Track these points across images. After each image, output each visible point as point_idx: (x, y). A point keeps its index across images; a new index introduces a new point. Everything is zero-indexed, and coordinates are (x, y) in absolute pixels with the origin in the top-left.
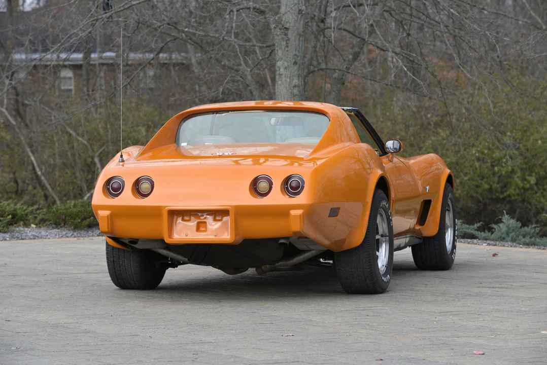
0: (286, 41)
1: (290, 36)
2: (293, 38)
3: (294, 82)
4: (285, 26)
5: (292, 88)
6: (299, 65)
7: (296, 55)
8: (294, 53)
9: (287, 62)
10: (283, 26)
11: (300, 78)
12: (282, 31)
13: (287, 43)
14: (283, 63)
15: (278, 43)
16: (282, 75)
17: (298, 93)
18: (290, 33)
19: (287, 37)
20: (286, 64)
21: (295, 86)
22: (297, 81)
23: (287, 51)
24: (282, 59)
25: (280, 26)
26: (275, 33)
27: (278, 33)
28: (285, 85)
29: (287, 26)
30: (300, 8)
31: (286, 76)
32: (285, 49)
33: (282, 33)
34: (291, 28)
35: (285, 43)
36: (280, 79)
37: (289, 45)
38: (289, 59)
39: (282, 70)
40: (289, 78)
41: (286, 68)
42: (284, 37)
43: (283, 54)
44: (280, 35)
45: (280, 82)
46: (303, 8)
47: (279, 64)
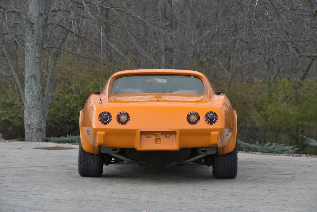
0: (32, 31)
1: (34, 28)
2: (36, 29)
3: (37, 55)
4: (32, 22)
5: (35, 58)
6: (39, 45)
7: (38, 39)
8: (37, 38)
9: (33, 43)
10: (31, 22)
11: (40, 53)
12: (30, 25)
13: (33, 32)
14: (30, 44)
15: (28, 32)
16: (29, 50)
17: (38, 61)
18: (34, 26)
19: (33, 29)
20: (32, 44)
21: (37, 57)
22: (38, 54)
23: (33, 37)
24: (29, 41)
25: (29, 22)
26: (26, 26)
27: (28, 26)
28: (31, 57)
29: (33, 22)
30: (40, 12)
31: (32, 51)
32: (31, 36)
33: (30, 26)
34: (35, 23)
35: (32, 32)
36: (28, 53)
37: (34, 33)
38: (34, 41)
39: (29, 48)
40: (33, 52)
41: (32, 47)
42: (31, 28)
43: (30, 39)
44: (29, 27)
45: (28, 55)
46: (42, 12)
47: (27, 44)
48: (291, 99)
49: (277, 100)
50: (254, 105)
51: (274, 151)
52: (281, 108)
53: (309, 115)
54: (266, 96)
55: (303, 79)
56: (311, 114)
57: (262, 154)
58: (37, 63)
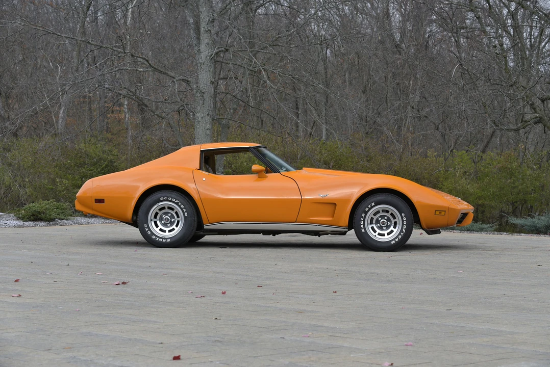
0: (203, 100)
1: (205, 98)
2: (207, 99)
3: (207, 127)
4: (202, 91)
6: (210, 116)
7: (209, 110)
8: (208, 108)
9: (204, 114)
11: (211, 124)
14: (201, 114)
15: (198, 102)
16: (200, 122)
17: (209, 133)
18: (205, 95)
21: (207, 129)
22: (209, 126)
23: (204, 107)
24: (200, 112)
25: (199, 91)
26: (196, 95)
28: (202, 128)
29: (204, 91)
30: (211, 80)
31: (203, 122)
32: (202, 106)
33: (201, 95)
34: (206, 92)
35: (202, 102)
36: (199, 124)
37: (205, 103)
38: (204, 112)
39: (200, 118)
40: (204, 124)
41: (202, 118)
42: (202, 98)
43: (200, 109)
44: (199, 96)
45: (198, 127)
46: (213, 80)
47: (198, 115)
48: (470, 174)
49: (455, 175)
50: (428, 181)
51: (471, 229)
52: (459, 185)
53: (492, 193)
54: (442, 172)
55: (484, 151)
56: (493, 192)
57: (461, 232)
58: (207, 135)
